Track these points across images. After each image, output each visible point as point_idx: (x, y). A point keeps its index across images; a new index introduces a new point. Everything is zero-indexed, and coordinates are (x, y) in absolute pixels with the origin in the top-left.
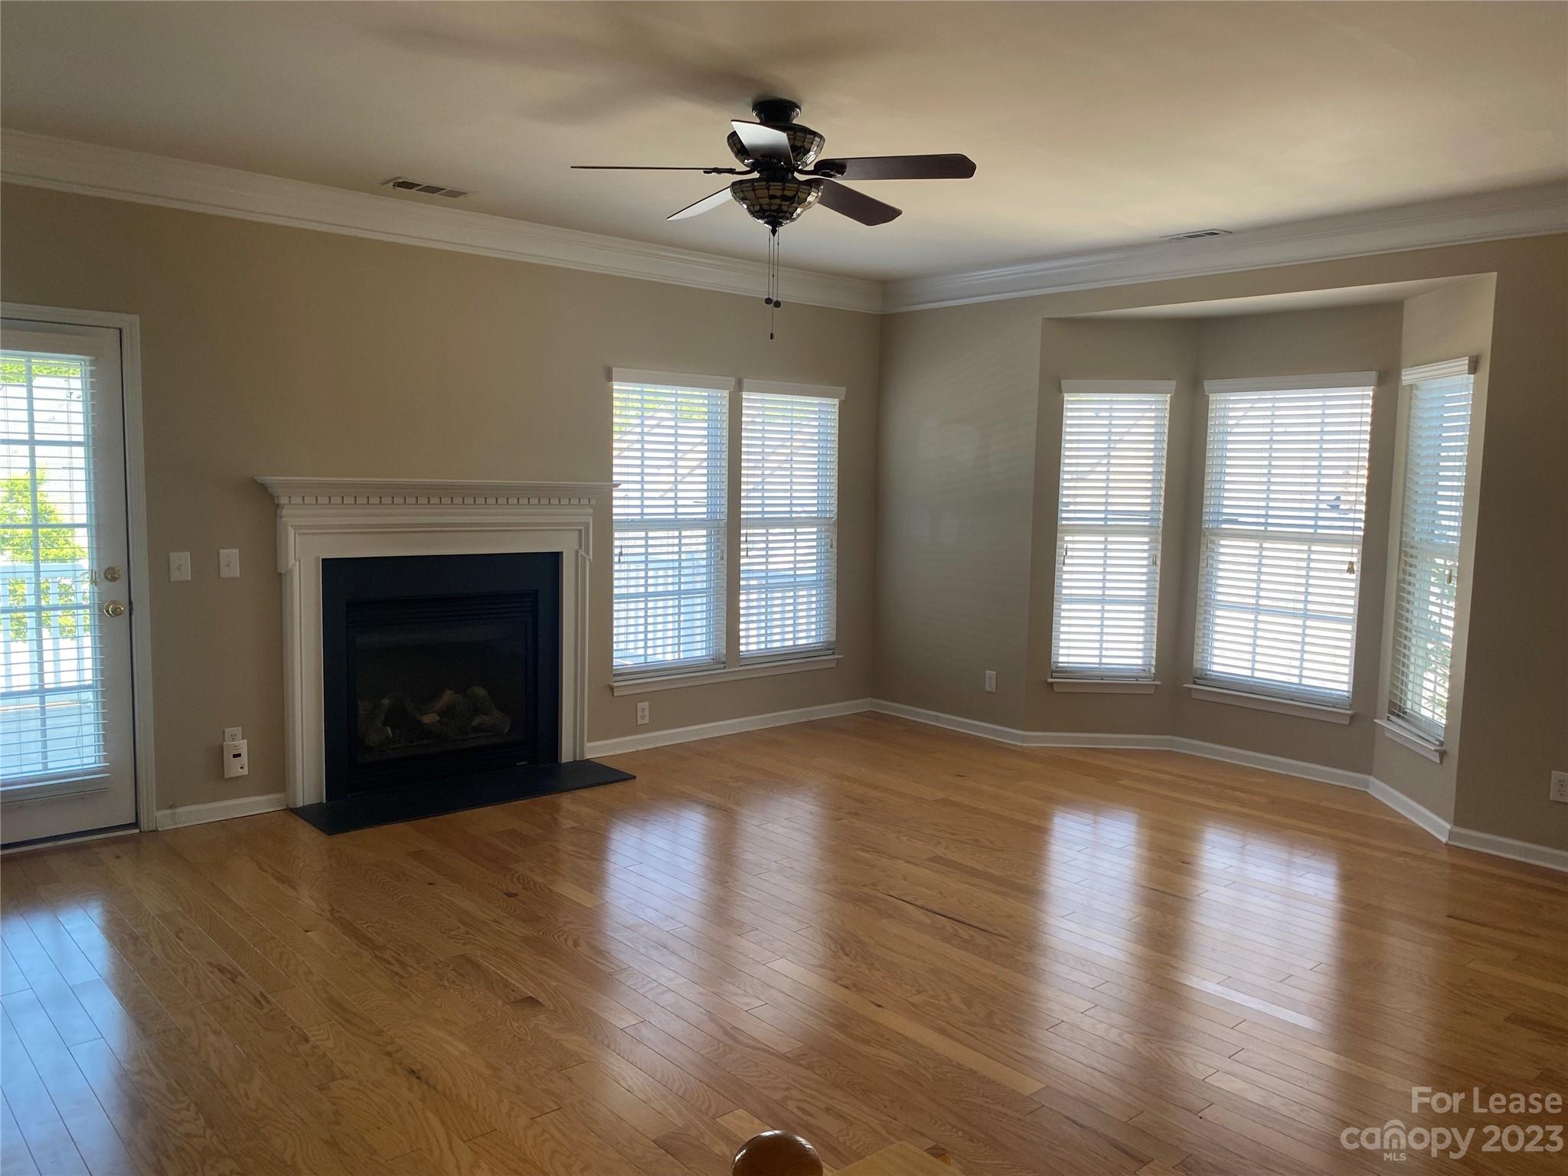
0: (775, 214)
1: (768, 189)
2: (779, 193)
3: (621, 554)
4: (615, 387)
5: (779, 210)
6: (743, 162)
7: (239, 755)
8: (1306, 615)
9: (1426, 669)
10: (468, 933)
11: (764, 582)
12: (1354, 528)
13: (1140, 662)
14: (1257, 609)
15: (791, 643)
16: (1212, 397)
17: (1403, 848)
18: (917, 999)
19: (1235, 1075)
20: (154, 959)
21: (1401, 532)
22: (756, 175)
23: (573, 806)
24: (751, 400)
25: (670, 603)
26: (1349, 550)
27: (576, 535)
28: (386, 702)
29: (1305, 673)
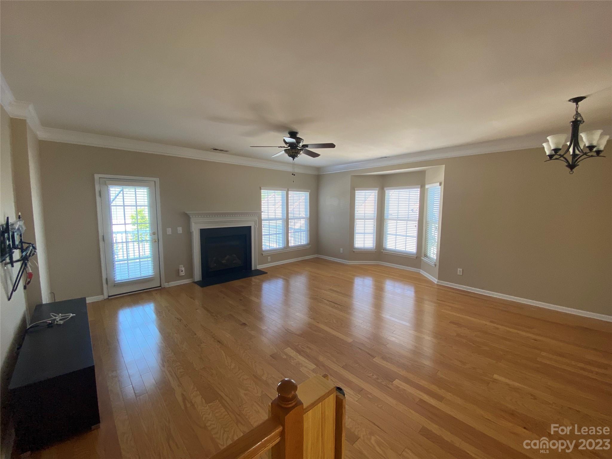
0: (294, 156)
1: (292, 151)
2: (294, 152)
3: (264, 226)
4: (262, 191)
5: (294, 155)
6: (286, 145)
7: (182, 271)
8: (406, 236)
9: (431, 247)
10: (231, 309)
11: (294, 231)
12: (416, 218)
13: (372, 246)
14: (396, 235)
15: (300, 243)
16: (386, 191)
17: (428, 285)
18: (326, 321)
19: (393, 337)
20: (163, 317)
21: (426, 219)
22: (289, 148)
23: (255, 280)
24: (291, 193)
25: (274, 236)
26: (415, 222)
27: (254, 222)
28: (214, 258)
29: (406, 248)
